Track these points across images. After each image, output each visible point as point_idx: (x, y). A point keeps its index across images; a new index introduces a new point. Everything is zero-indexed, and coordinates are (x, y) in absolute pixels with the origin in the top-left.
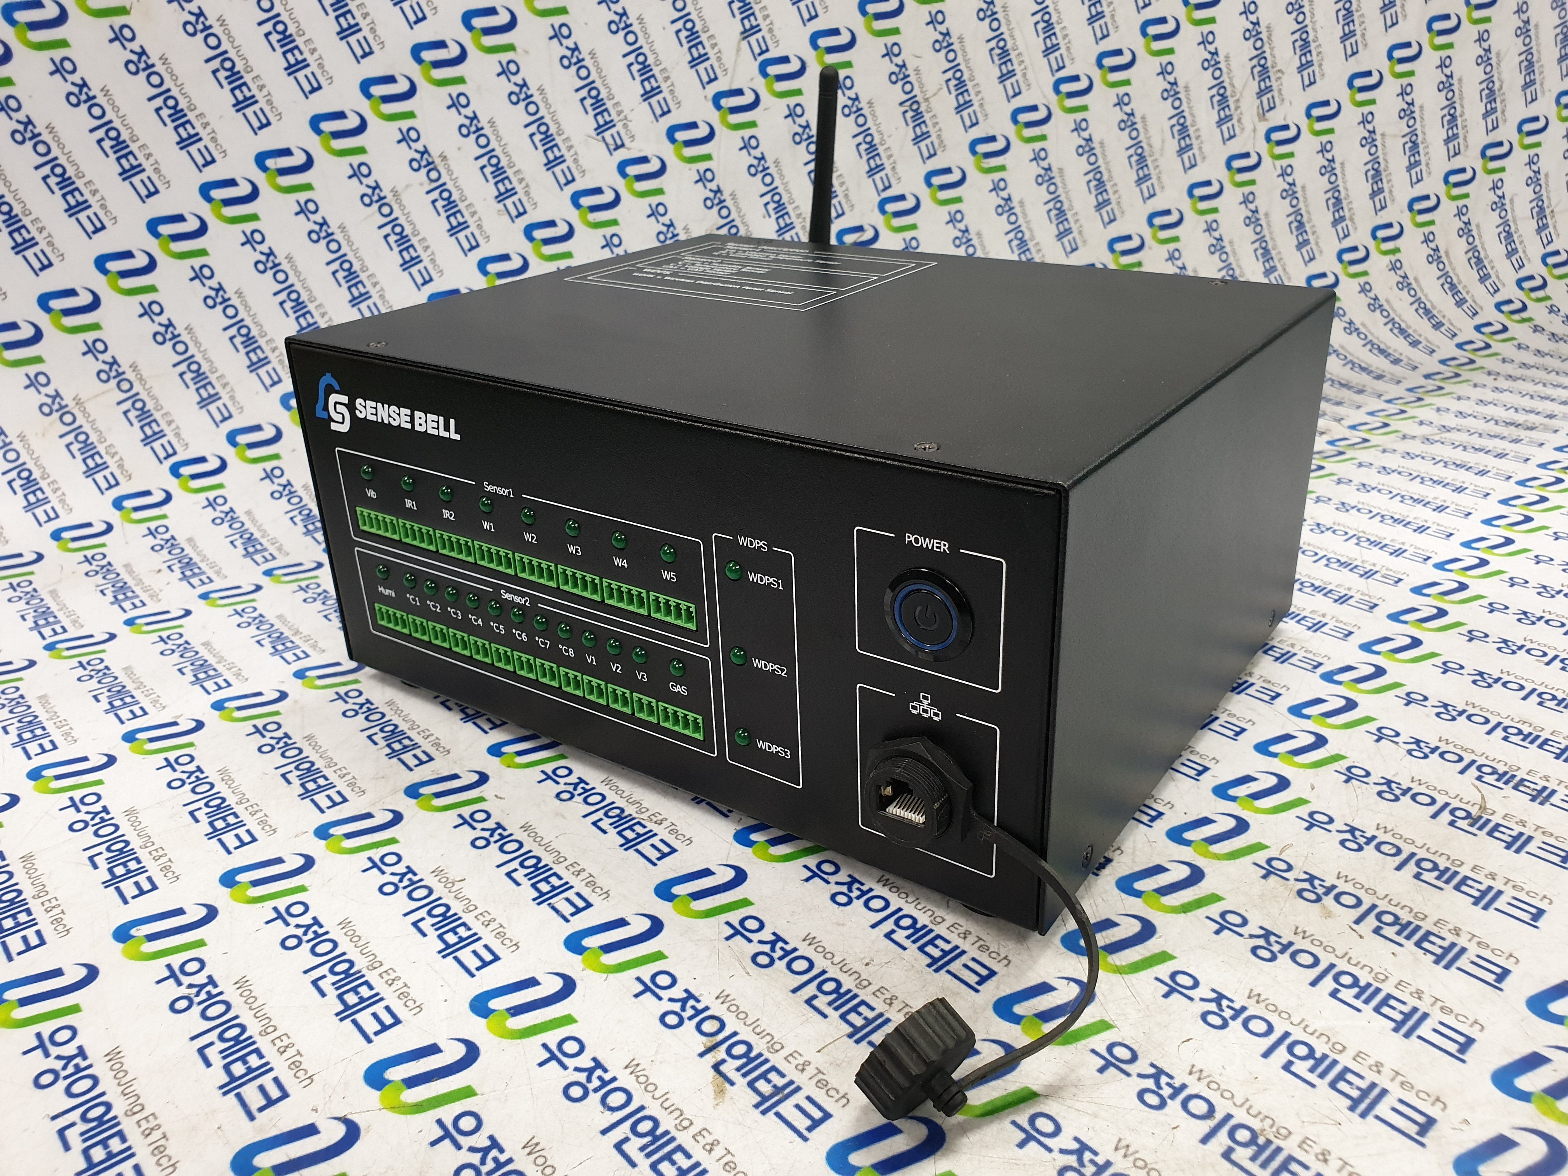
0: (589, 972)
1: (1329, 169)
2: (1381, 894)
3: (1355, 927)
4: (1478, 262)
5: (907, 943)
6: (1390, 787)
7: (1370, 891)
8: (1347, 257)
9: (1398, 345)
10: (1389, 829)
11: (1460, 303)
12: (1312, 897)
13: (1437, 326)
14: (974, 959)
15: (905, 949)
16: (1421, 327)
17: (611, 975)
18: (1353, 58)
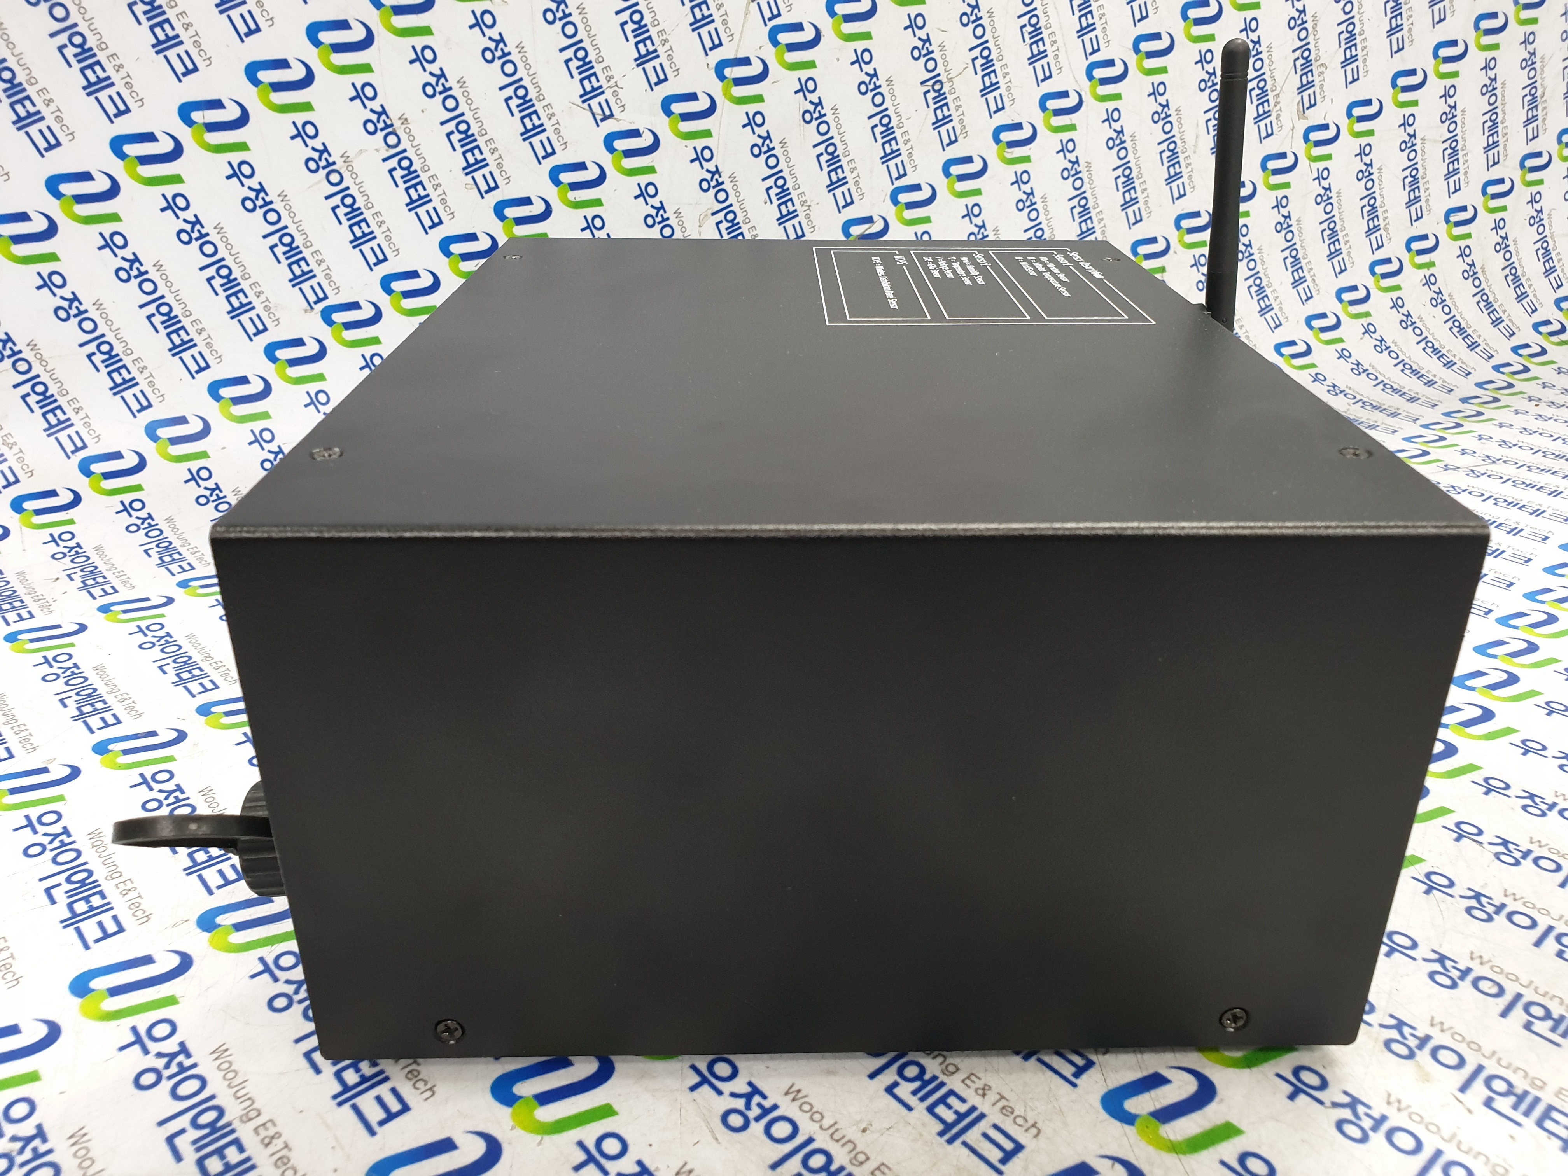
0: (520, 1132)
1: (1366, 174)
2: (1487, 1050)
3: (1460, 1095)
4: (1515, 279)
5: (913, 1101)
6: (1480, 902)
7: (1473, 1046)
8: (1380, 269)
9: (1431, 366)
10: (1485, 959)
11: (1496, 322)
12: (1404, 1051)
13: (1473, 346)
14: (995, 1126)
15: (910, 1109)
16: (1455, 347)
17: (547, 1138)
18: (1398, 54)
